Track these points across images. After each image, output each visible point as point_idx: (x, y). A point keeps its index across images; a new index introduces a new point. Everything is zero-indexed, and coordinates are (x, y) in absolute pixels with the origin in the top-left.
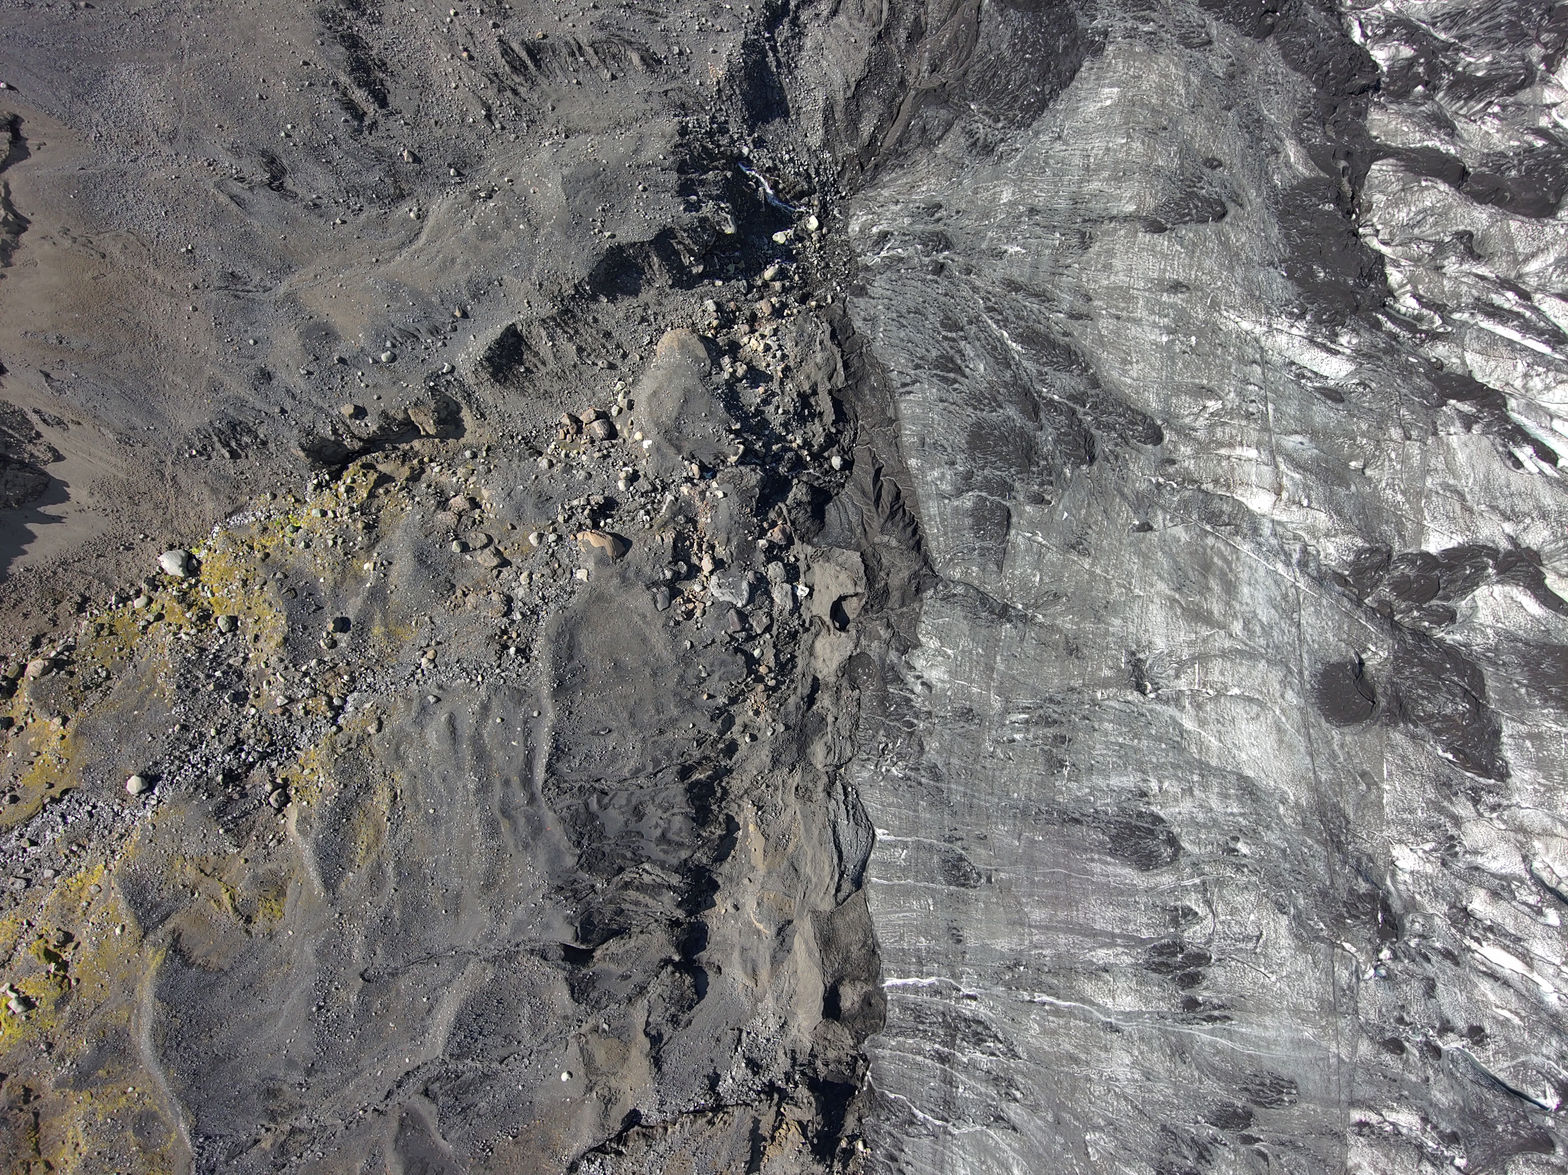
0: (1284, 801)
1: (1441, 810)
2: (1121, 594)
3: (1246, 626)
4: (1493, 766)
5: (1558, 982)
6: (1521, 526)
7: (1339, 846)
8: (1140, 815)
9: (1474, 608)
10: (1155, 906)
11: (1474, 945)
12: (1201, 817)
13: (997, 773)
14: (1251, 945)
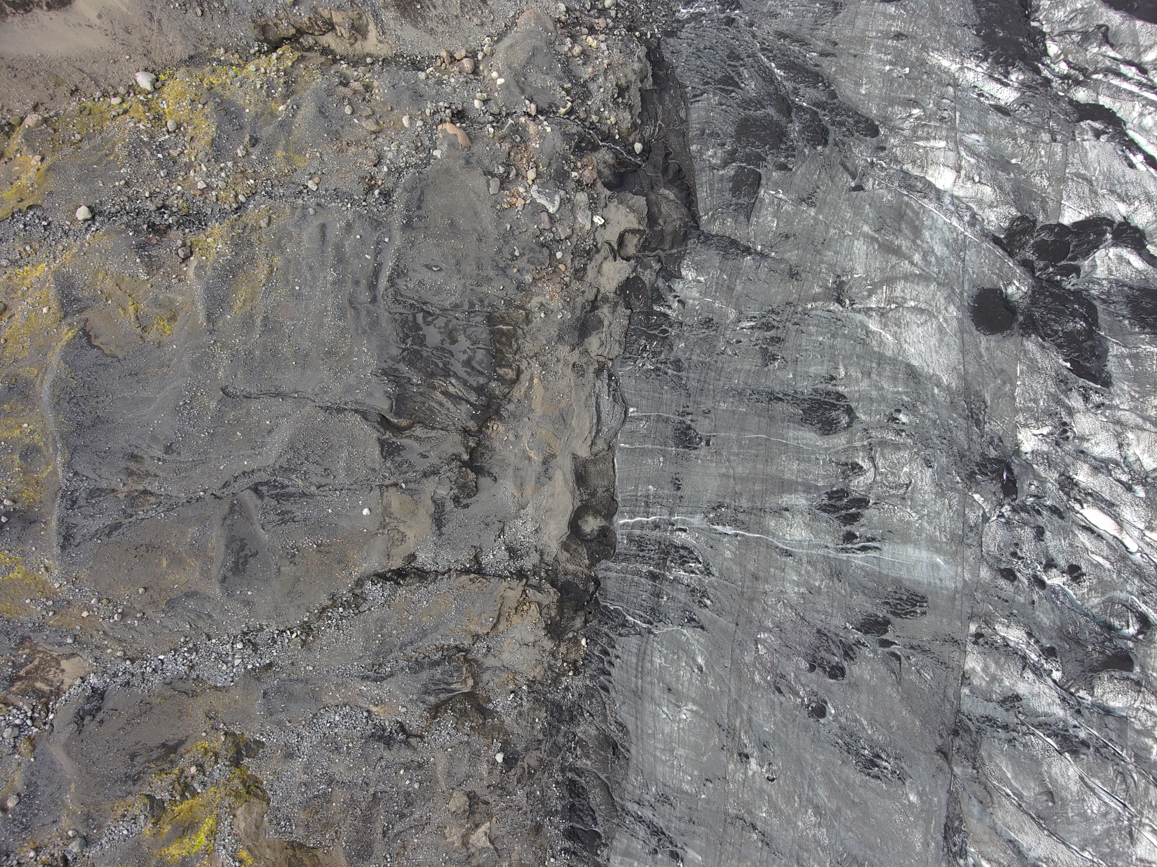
0: (939, 385)
1: (1059, 402)
2: (835, 234)
3: (924, 258)
4: (1100, 376)
5: (1142, 544)
6: (1132, 208)
7: (978, 423)
8: (828, 393)
9: (1094, 267)
10: (831, 461)
11: (1077, 507)
12: (874, 394)
13: (726, 366)
14: (902, 491)
